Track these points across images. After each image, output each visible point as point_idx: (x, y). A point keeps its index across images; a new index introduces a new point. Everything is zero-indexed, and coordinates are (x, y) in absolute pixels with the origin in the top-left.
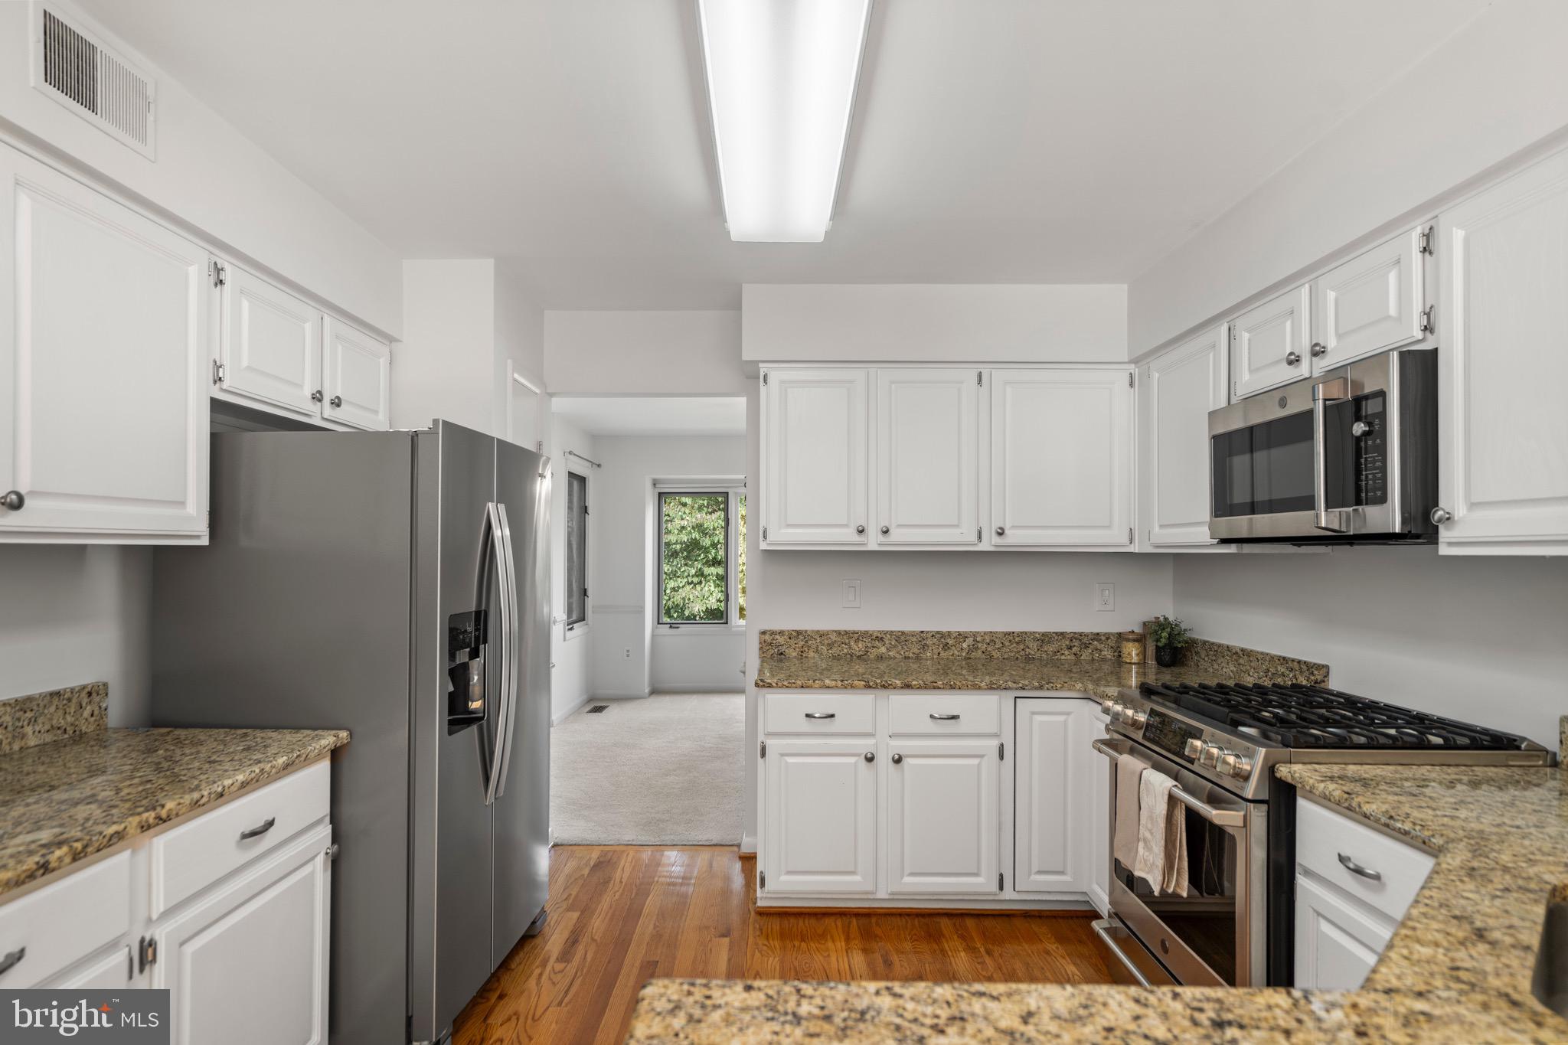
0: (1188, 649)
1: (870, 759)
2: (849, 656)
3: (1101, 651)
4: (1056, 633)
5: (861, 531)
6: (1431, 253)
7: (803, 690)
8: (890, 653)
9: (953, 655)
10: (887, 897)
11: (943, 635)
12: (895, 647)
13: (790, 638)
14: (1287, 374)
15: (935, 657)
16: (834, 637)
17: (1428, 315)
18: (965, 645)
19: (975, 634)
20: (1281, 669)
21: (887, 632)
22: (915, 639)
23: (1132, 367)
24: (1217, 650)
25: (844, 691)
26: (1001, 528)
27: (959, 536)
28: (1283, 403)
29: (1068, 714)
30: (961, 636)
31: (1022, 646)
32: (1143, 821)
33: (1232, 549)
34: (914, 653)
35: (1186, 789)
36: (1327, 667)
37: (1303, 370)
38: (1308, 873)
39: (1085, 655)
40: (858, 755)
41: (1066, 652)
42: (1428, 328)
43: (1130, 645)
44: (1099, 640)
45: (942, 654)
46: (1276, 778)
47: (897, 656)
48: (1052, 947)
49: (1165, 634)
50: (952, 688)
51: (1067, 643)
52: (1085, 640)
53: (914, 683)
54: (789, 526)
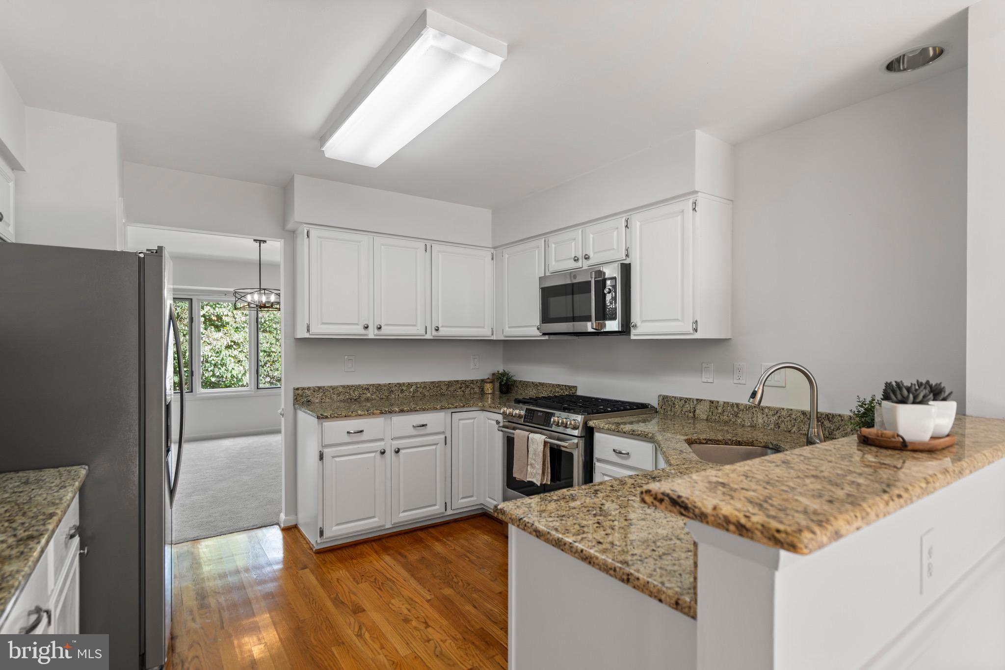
0: (512, 385)
1: (383, 453)
2: (349, 400)
3: (474, 389)
4: (455, 381)
5: (366, 327)
6: (628, 228)
7: (346, 418)
8: (373, 397)
9: (405, 396)
10: (391, 526)
11: (400, 385)
12: (375, 393)
13: (314, 391)
14: (572, 265)
15: (397, 397)
16: (341, 389)
17: (627, 250)
18: (412, 390)
19: (416, 384)
20: (557, 390)
21: (371, 385)
22: (386, 388)
23: (492, 250)
24: (526, 384)
25: (370, 416)
26: (437, 327)
27: (416, 331)
28: (575, 277)
29: (474, 418)
30: (410, 385)
31: (439, 389)
32: (530, 456)
33: (546, 337)
34: (385, 396)
35: (550, 438)
36: (576, 387)
37: (579, 264)
38: (599, 460)
39: (467, 391)
40: (376, 452)
41: (459, 391)
42: (627, 256)
43: (488, 385)
44: (473, 383)
45: (400, 395)
46: (588, 427)
47: (377, 398)
48: (473, 531)
49: (505, 378)
50: (424, 410)
51: (460, 386)
52: (467, 384)
53: (405, 409)
54: (323, 323)
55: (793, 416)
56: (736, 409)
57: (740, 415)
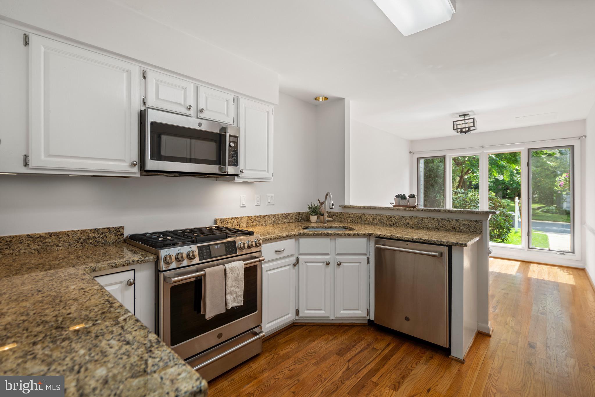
6: (234, 104)
28: (200, 125)
55: (279, 217)
56: (259, 218)
57: (261, 221)
